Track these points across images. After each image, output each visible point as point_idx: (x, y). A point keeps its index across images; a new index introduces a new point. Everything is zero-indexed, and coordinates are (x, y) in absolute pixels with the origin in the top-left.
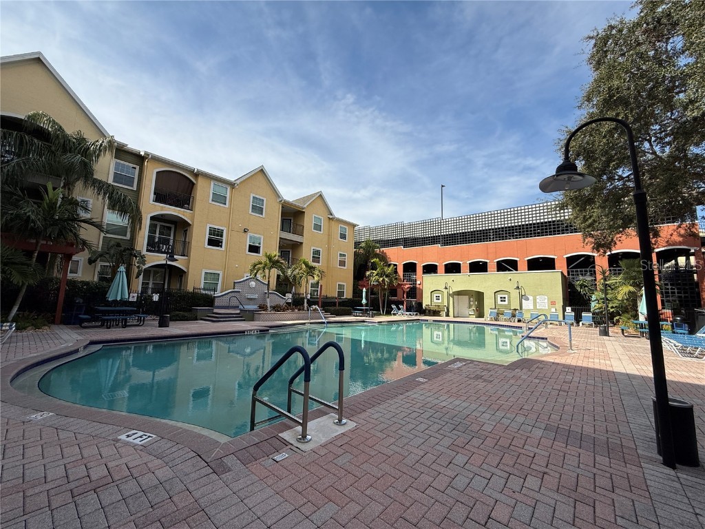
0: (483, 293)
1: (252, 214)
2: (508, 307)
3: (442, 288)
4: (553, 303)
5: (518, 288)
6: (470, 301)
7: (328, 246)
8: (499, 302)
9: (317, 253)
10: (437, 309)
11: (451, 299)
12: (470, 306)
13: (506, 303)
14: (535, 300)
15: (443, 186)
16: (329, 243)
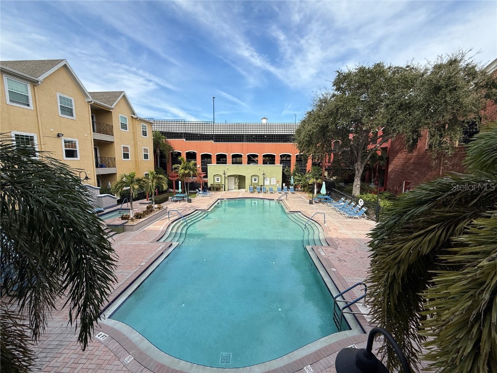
0: (245, 177)
1: (62, 116)
2: (258, 184)
3: (221, 173)
4: (278, 182)
5: (264, 174)
6: (235, 180)
7: (134, 143)
8: (253, 181)
9: (126, 149)
10: (217, 186)
11: (226, 180)
12: (235, 183)
13: (256, 182)
14: (270, 180)
15: (214, 98)
16: (135, 139)
